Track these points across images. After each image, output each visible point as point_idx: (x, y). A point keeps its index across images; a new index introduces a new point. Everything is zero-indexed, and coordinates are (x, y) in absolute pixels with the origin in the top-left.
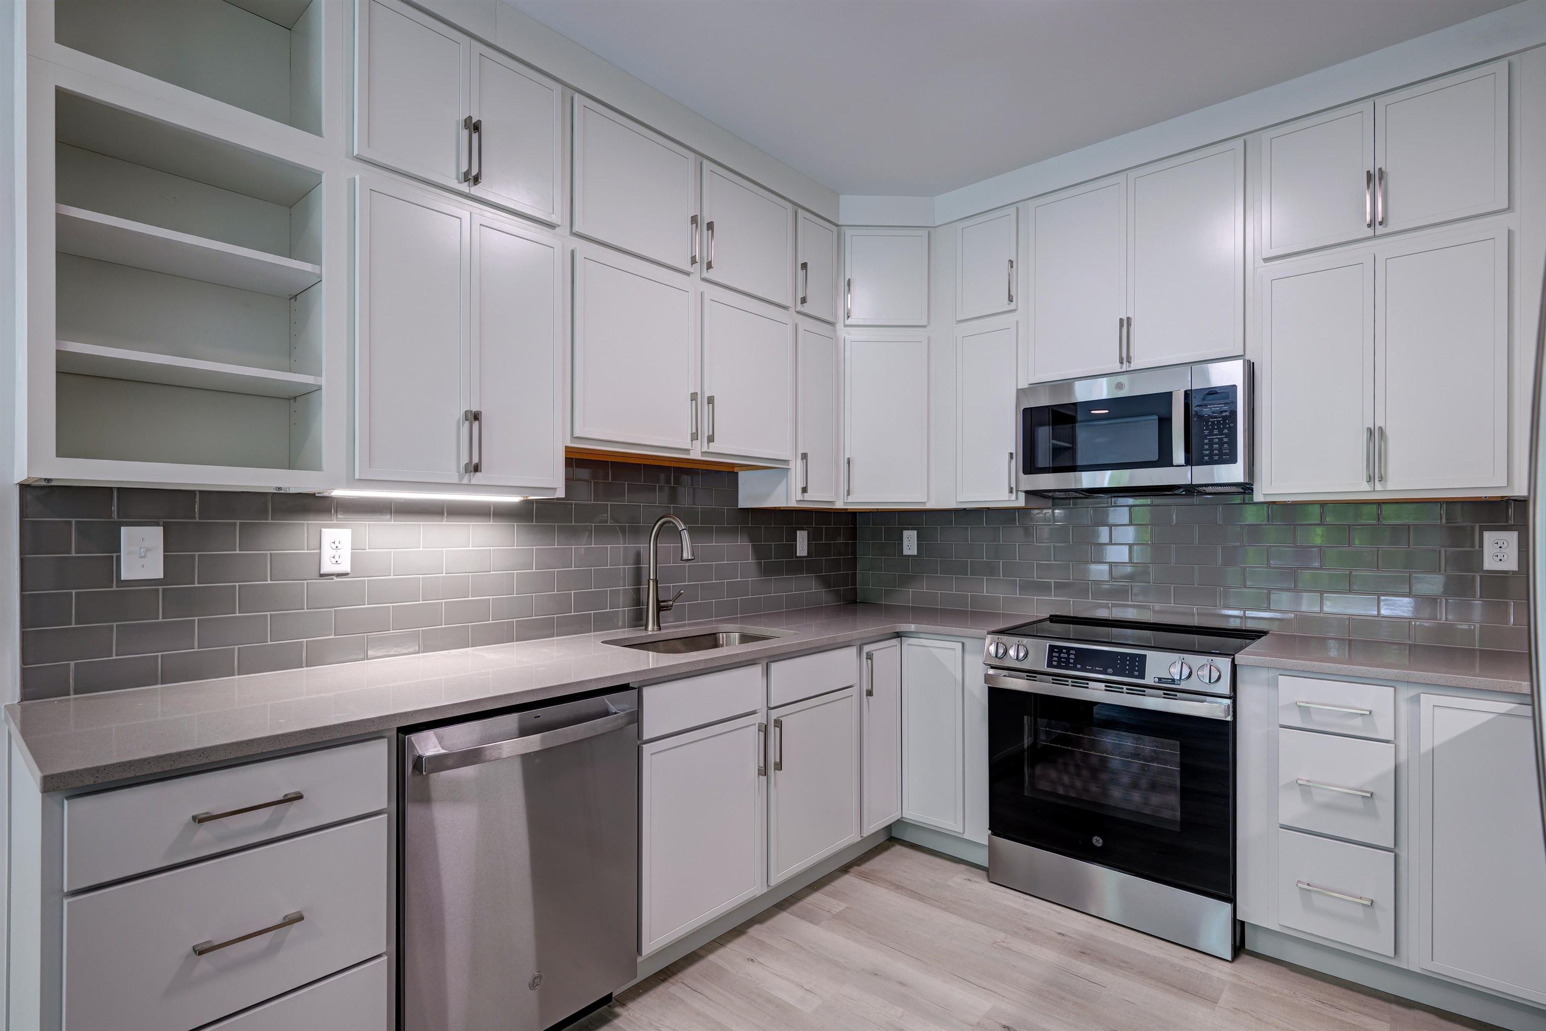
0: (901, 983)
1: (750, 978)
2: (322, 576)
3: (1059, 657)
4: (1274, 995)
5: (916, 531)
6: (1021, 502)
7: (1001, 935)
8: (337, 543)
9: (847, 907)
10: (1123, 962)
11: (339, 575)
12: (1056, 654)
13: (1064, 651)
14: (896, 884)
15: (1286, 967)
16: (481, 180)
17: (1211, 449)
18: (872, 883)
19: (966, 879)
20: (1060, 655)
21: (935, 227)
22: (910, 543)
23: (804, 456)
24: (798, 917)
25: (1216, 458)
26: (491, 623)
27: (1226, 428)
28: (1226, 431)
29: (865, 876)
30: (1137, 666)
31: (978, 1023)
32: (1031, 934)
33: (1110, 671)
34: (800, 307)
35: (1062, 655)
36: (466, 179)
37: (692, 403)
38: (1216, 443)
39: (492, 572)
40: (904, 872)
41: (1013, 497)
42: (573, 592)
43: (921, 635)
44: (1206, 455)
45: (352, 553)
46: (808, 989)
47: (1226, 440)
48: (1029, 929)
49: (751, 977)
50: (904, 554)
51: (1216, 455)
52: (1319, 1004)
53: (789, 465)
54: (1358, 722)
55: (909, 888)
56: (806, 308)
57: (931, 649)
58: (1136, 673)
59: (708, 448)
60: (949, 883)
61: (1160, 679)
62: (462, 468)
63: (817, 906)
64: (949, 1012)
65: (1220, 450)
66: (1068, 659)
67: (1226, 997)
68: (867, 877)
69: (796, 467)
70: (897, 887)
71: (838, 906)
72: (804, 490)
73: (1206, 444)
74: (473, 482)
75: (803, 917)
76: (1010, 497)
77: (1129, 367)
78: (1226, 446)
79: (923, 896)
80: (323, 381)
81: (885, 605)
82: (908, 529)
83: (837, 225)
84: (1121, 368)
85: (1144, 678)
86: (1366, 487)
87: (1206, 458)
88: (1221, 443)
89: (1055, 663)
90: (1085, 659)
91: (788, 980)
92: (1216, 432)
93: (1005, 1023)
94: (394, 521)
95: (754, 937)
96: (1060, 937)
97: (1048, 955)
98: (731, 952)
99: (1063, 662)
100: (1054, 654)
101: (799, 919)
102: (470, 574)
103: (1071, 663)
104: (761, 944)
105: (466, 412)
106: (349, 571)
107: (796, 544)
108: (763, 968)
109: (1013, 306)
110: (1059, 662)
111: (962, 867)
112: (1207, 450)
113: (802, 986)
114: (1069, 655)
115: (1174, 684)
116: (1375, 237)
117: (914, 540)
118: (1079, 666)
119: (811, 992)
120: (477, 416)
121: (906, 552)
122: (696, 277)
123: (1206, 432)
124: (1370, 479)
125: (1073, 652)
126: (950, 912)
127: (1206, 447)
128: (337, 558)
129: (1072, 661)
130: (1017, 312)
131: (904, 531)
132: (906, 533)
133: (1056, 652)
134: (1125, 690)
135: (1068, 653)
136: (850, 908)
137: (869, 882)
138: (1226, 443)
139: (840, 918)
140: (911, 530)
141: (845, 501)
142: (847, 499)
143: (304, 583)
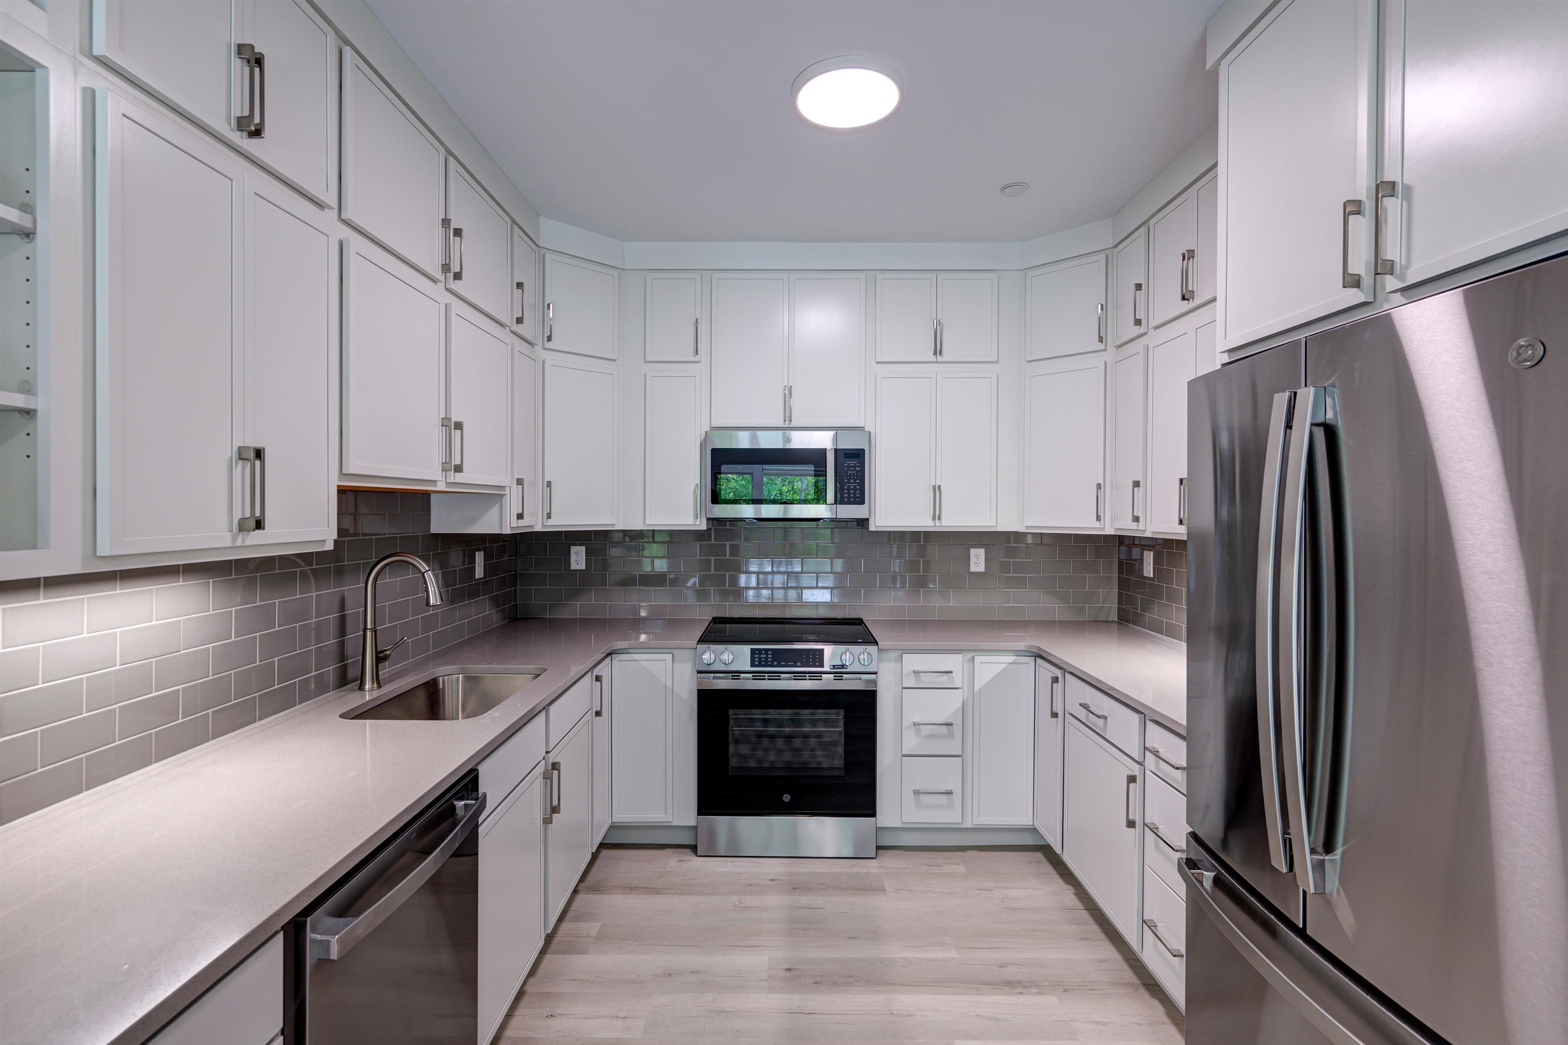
0: (693, 972)
1: (564, 1034)
3: (760, 658)
4: (907, 871)
5: (584, 547)
6: (704, 527)
7: (735, 899)
9: (601, 925)
10: (821, 884)
12: (758, 656)
13: (763, 652)
14: (627, 887)
15: (901, 849)
16: (264, 135)
17: (849, 493)
18: (607, 894)
19: (679, 861)
20: (760, 656)
21: (624, 270)
22: (578, 558)
23: (520, 482)
24: (564, 953)
25: (852, 500)
26: (181, 722)
27: (858, 479)
28: (858, 481)
29: (596, 889)
30: (817, 658)
31: (769, 976)
32: (752, 888)
33: (799, 664)
34: (516, 328)
35: (762, 656)
36: (240, 127)
37: (442, 428)
38: (852, 489)
39: (182, 652)
40: (626, 873)
41: (698, 522)
42: (276, 659)
43: (631, 651)
44: (846, 498)
46: (624, 1016)
47: (858, 487)
48: (750, 885)
49: (563, 1032)
50: (571, 568)
51: (852, 498)
52: (929, 867)
53: (505, 491)
54: (945, 678)
55: (641, 886)
56: (518, 328)
57: (641, 662)
58: (817, 664)
59: (454, 479)
60: (668, 869)
61: (834, 666)
62: (236, 526)
63: (573, 935)
64: (743, 978)
65: (855, 494)
66: (767, 658)
67: (887, 883)
68: (598, 889)
69: (514, 493)
70: (631, 889)
71: (594, 928)
72: (520, 516)
73: (846, 489)
74: (248, 542)
75: (569, 952)
76: (695, 522)
77: (790, 424)
78: (858, 491)
79: (656, 888)
80: (39, 403)
81: (550, 618)
82: (575, 545)
83: (538, 246)
84: (785, 424)
85: (823, 667)
86: (931, 523)
87: (846, 499)
88: (855, 490)
89: (757, 663)
90: (781, 658)
91: (600, 1017)
92: (852, 481)
93: (785, 967)
95: (537, 993)
96: (773, 883)
97: (775, 900)
98: (524, 1018)
99: (763, 661)
100: (756, 656)
101: (566, 956)
102: (154, 659)
103: (770, 662)
104: (548, 996)
105: (240, 449)
107: (475, 566)
108: (568, 1018)
109: (697, 358)
110: (760, 661)
111: (669, 852)
112: (846, 494)
113: (617, 1017)
114: (767, 656)
115: (843, 669)
116: (936, 362)
117: (582, 554)
118: (775, 663)
119: (628, 1017)
120: (259, 454)
121: (574, 566)
122: (441, 286)
123: (846, 481)
124: (934, 518)
125: (770, 652)
126: (687, 894)
127: (846, 491)
129: (770, 660)
130: (700, 363)
131: (571, 547)
132: (573, 549)
133: (757, 654)
134: (808, 678)
135: (766, 654)
136: (604, 925)
137: (604, 894)
138: (858, 489)
139: (601, 937)
140: (579, 545)
141: (545, 524)
142: (547, 523)
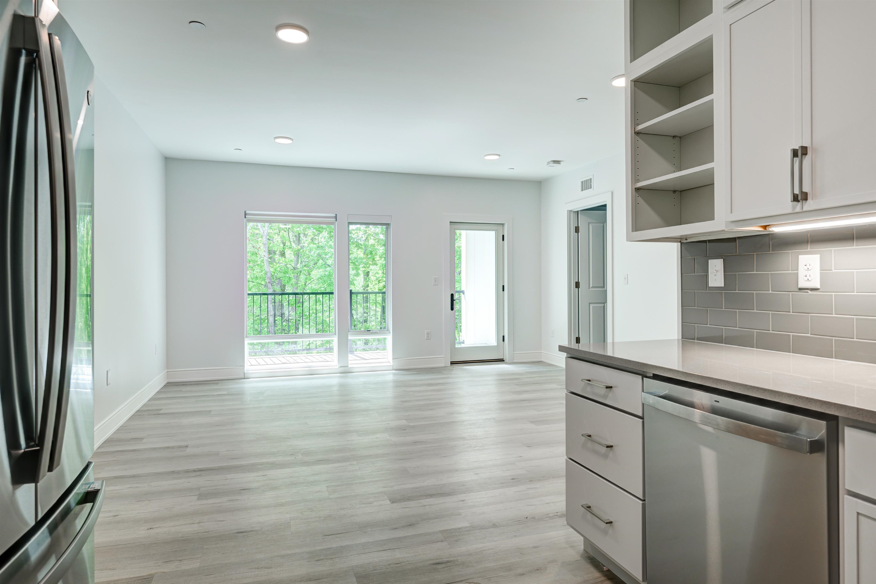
2: (800, 289)
8: (808, 265)
11: (812, 289)
45: (821, 274)
94: (856, 246)
106: (819, 287)
128: (808, 277)
143: (789, 295)
